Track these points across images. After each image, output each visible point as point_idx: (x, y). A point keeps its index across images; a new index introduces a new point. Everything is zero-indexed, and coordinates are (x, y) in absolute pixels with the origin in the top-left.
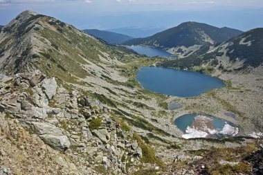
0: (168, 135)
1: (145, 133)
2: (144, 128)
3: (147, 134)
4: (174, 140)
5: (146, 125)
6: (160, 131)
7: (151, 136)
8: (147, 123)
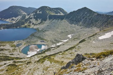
0: (21, 58)
1: (11, 62)
2: (9, 60)
3: (13, 62)
4: (25, 60)
5: (9, 58)
6: (17, 58)
7: (15, 62)
8: (9, 57)
